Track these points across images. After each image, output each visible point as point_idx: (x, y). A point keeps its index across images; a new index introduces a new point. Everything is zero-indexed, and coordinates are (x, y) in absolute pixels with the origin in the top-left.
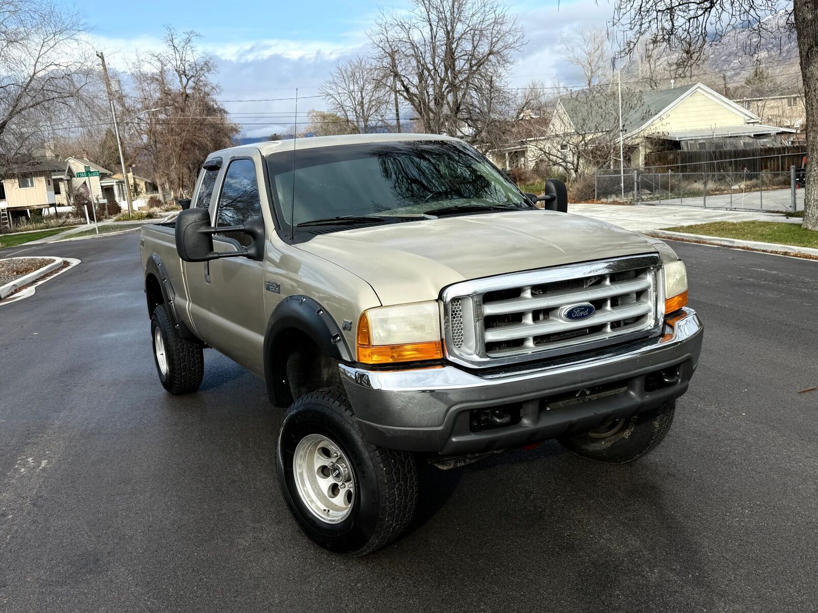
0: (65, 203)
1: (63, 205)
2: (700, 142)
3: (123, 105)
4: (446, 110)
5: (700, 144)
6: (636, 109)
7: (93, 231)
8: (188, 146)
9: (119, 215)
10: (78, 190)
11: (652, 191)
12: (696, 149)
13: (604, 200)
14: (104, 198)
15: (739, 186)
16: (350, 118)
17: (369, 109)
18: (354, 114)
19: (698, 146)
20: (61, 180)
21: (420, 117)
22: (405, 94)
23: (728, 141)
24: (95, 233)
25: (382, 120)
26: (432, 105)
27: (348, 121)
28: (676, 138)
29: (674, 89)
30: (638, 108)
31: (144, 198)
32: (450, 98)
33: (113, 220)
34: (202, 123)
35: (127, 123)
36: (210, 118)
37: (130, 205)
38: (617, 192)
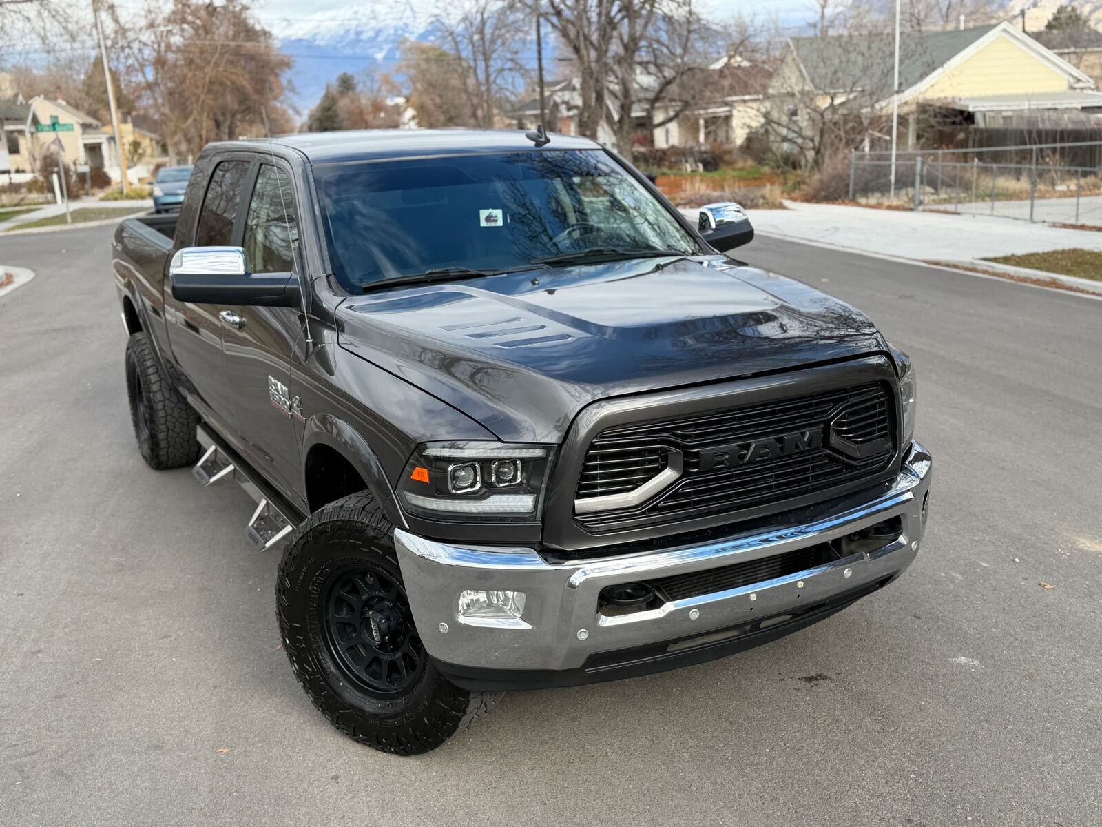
0: (27, 167)
1: (23, 171)
2: (1004, 114)
3: (116, 21)
4: (615, 48)
5: (1004, 118)
6: (913, 58)
7: (60, 219)
8: (216, 87)
9: (109, 190)
10: (48, 148)
11: (936, 188)
12: (999, 124)
13: (863, 201)
14: (86, 164)
15: (1068, 187)
16: (464, 54)
17: (493, 41)
18: (470, 47)
19: (1001, 121)
20: (21, 132)
21: (574, 56)
22: (555, 20)
23: (1046, 114)
24: (65, 222)
25: (512, 60)
26: (595, 37)
27: (460, 58)
28: (968, 107)
29: (966, 30)
30: (917, 56)
31: (148, 164)
32: (624, 27)
33: (97, 198)
34: (237, 52)
35: (123, 48)
36: (249, 45)
37: (124, 175)
38: (884, 189)
